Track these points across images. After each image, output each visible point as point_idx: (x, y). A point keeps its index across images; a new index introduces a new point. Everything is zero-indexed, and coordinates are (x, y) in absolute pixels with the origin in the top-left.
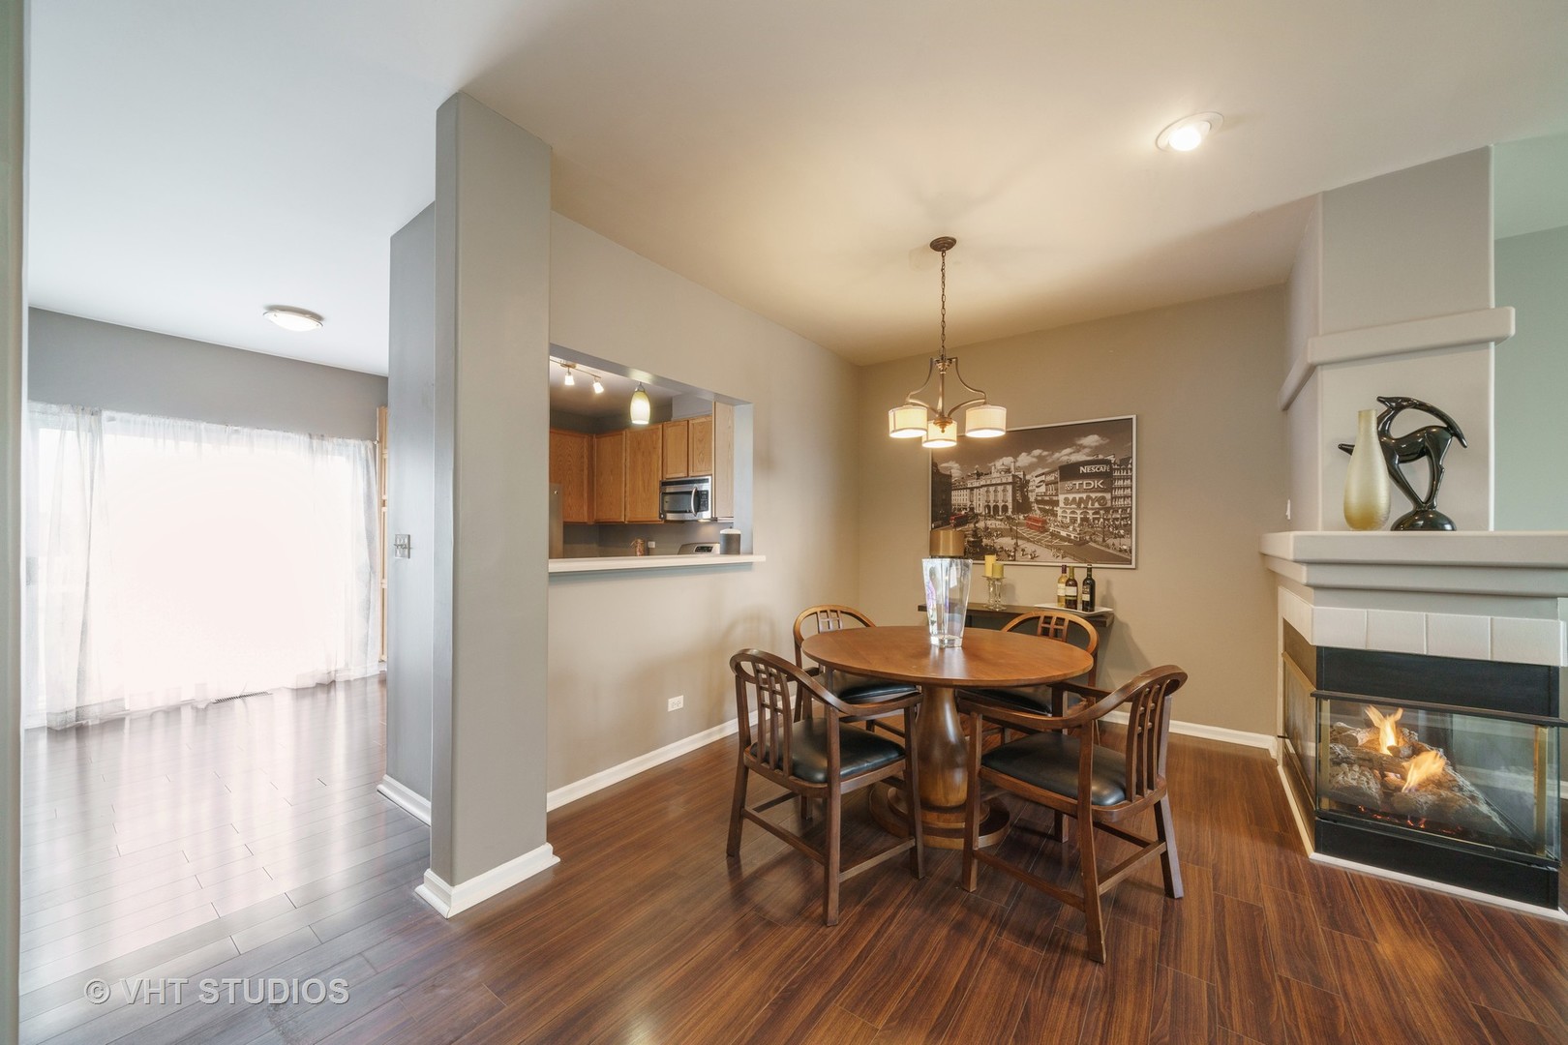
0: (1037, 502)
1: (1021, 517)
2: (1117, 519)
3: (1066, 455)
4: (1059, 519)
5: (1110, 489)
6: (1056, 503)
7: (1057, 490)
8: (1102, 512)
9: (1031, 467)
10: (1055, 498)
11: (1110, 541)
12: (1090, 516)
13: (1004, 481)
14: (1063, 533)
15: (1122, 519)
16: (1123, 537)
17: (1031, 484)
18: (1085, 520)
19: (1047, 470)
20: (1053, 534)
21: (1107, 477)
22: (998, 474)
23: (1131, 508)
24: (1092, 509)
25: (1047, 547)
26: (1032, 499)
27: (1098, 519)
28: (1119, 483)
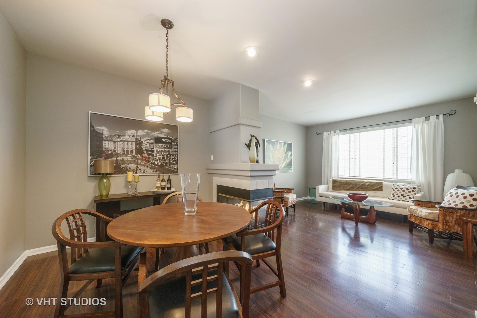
0: (146, 150)
1: (139, 156)
2: (173, 158)
3: (157, 134)
4: (154, 157)
5: (171, 148)
6: (153, 151)
7: (153, 146)
8: (169, 156)
9: (144, 136)
10: (153, 149)
11: (171, 166)
12: (165, 157)
13: (132, 140)
14: (156, 163)
15: (175, 158)
16: (175, 164)
17: (143, 143)
18: (163, 158)
19: (149, 138)
20: (152, 163)
21: (170, 143)
22: (129, 137)
23: (178, 155)
24: (165, 154)
25: (150, 168)
26: (144, 149)
27: (168, 158)
28: (174, 146)
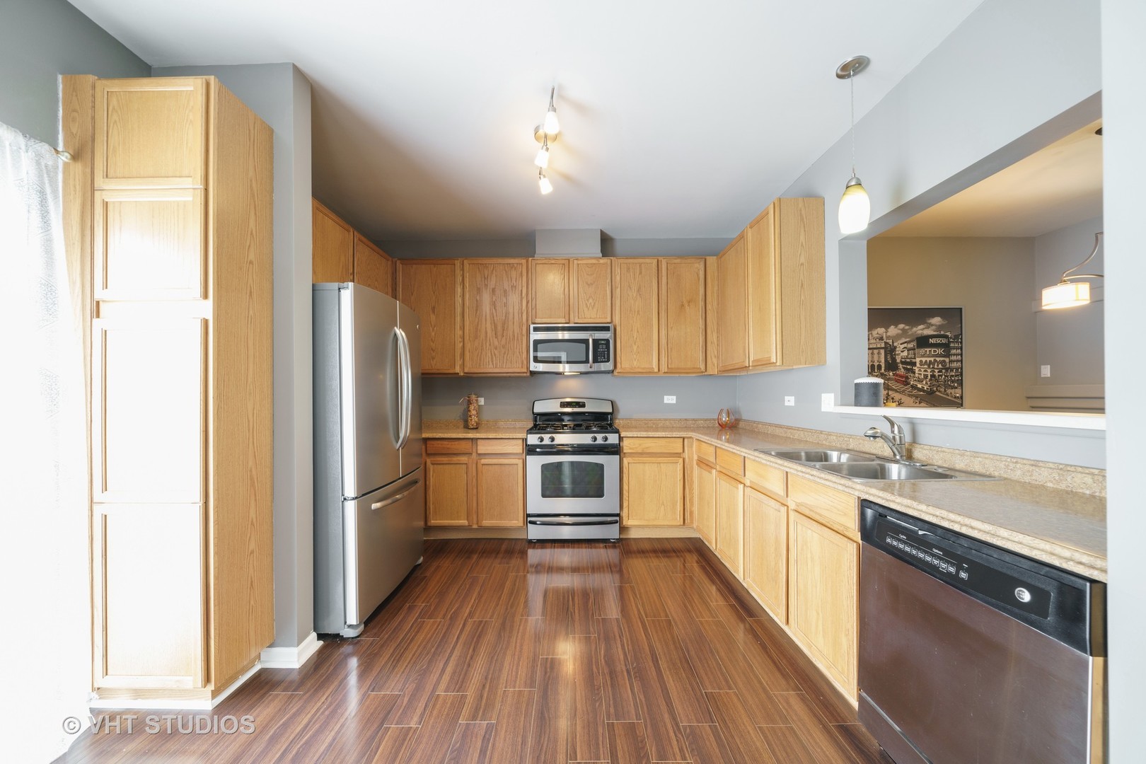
0: (902, 363)
1: (891, 374)
2: (952, 376)
3: (921, 330)
4: (917, 375)
5: (948, 355)
6: (914, 364)
7: (915, 354)
8: (944, 371)
9: (898, 337)
10: (914, 360)
11: (949, 391)
12: (936, 374)
13: (879, 346)
14: (919, 386)
15: (956, 376)
16: (956, 388)
17: (897, 349)
18: (933, 376)
19: (908, 340)
20: (912, 386)
21: (946, 346)
22: (875, 341)
23: (962, 369)
24: (937, 369)
25: (909, 396)
26: (898, 361)
27: (941, 376)
28: (953, 351)
